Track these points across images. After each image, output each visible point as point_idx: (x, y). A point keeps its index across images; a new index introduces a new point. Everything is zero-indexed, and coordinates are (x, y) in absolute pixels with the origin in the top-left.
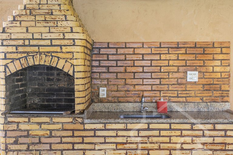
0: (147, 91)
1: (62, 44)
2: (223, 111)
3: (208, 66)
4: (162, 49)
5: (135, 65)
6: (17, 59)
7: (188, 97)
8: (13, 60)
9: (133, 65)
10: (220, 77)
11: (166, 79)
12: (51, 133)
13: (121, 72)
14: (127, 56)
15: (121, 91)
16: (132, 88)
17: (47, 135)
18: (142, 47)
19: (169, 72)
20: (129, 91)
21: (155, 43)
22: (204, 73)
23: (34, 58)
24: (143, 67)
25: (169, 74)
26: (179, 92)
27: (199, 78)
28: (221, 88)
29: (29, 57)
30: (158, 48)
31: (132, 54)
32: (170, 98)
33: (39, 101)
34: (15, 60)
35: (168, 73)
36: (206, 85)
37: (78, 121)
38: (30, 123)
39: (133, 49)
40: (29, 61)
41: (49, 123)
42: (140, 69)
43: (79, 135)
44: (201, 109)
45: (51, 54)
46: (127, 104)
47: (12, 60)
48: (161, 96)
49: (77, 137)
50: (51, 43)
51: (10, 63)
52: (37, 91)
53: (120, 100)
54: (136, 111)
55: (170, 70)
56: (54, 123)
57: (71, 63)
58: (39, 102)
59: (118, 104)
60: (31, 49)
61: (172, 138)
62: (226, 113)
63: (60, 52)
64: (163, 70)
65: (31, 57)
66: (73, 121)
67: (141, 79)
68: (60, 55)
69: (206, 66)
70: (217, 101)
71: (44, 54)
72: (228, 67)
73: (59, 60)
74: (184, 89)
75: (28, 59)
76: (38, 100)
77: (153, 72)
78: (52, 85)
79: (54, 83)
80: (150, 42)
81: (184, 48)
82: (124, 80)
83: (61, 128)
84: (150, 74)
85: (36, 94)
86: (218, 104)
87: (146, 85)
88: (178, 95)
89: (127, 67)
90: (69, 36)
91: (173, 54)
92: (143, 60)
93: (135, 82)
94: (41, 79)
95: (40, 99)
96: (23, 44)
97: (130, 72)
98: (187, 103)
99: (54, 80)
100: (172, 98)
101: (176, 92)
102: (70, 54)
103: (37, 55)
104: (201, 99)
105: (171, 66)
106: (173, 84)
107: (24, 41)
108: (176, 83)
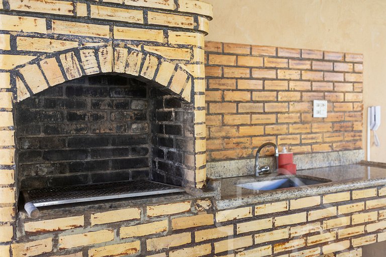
0: (258, 136)
1: (170, 25)
2: (357, 164)
3: (339, 92)
4: (279, 60)
5: (239, 88)
6: (49, 56)
7: (314, 143)
8: (38, 57)
9: (235, 88)
10: (352, 110)
11: (284, 113)
12: (143, 245)
13: (215, 102)
14: (226, 70)
15: (215, 138)
16: (233, 131)
17: (134, 251)
18: (249, 53)
19: (288, 102)
20: (229, 138)
21: (269, 49)
22: (333, 102)
23: (100, 54)
24: (251, 91)
25: (289, 104)
26: (303, 136)
27: (328, 112)
28: (353, 128)
29: (85, 51)
30: (273, 57)
31: (234, 66)
32: (290, 147)
33: (51, 170)
34: (44, 56)
35: (287, 104)
36: (336, 122)
37: (201, 206)
38: (89, 228)
39: (235, 57)
40: (85, 63)
41: (137, 222)
42: (247, 96)
43: (205, 239)
44: (332, 162)
45: (142, 47)
46: (227, 163)
47: (35, 57)
48: (279, 144)
49: (200, 243)
50: (145, 19)
51: (28, 67)
52: (46, 146)
53: (213, 157)
54: (241, 175)
55: (291, 97)
56: (150, 220)
57: (187, 72)
58: (51, 172)
59: (213, 163)
60: (91, 31)
61: (353, 217)
62: (359, 166)
63: (163, 45)
64: (281, 98)
65: (91, 51)
66: (193, 209)
67: (247, 113)
68: (162, 51)
69: (336, 92)
70: (349, 148)
71: (125, 47)
72: (361, 94)
73: (160, 63)
74: (309, 131)
75: (82, 56)
76: (46, 167)
77: (267, 102)
78: (81, 129)
79: (87, 124)
80: (261, 46)
81: (309, 59)
82: (220, 117)
83: (167, 230)
84: (262, 104)
85: (39, 154)
86: (351, 153)
87: (256, 125)
88: (301, 141)
89: (225, 91)
90: (187, 6)
91: (294, 69)
92: (251, 78)
93: (238, 119)
94: (55, 116)
95: (53, 165)
96: (71, 14)
97: (230, 102)
98: (314, 155)
99: (86, 119)
100: (293, 148)
101: (298, 136)
102: (187, 50)
103: (106, 46)
104: (330, 146)
105: (291, 91)
106: (295, 123)
107: (74, 7)
108: (298, 120)
